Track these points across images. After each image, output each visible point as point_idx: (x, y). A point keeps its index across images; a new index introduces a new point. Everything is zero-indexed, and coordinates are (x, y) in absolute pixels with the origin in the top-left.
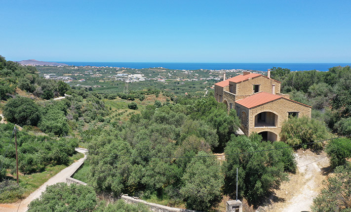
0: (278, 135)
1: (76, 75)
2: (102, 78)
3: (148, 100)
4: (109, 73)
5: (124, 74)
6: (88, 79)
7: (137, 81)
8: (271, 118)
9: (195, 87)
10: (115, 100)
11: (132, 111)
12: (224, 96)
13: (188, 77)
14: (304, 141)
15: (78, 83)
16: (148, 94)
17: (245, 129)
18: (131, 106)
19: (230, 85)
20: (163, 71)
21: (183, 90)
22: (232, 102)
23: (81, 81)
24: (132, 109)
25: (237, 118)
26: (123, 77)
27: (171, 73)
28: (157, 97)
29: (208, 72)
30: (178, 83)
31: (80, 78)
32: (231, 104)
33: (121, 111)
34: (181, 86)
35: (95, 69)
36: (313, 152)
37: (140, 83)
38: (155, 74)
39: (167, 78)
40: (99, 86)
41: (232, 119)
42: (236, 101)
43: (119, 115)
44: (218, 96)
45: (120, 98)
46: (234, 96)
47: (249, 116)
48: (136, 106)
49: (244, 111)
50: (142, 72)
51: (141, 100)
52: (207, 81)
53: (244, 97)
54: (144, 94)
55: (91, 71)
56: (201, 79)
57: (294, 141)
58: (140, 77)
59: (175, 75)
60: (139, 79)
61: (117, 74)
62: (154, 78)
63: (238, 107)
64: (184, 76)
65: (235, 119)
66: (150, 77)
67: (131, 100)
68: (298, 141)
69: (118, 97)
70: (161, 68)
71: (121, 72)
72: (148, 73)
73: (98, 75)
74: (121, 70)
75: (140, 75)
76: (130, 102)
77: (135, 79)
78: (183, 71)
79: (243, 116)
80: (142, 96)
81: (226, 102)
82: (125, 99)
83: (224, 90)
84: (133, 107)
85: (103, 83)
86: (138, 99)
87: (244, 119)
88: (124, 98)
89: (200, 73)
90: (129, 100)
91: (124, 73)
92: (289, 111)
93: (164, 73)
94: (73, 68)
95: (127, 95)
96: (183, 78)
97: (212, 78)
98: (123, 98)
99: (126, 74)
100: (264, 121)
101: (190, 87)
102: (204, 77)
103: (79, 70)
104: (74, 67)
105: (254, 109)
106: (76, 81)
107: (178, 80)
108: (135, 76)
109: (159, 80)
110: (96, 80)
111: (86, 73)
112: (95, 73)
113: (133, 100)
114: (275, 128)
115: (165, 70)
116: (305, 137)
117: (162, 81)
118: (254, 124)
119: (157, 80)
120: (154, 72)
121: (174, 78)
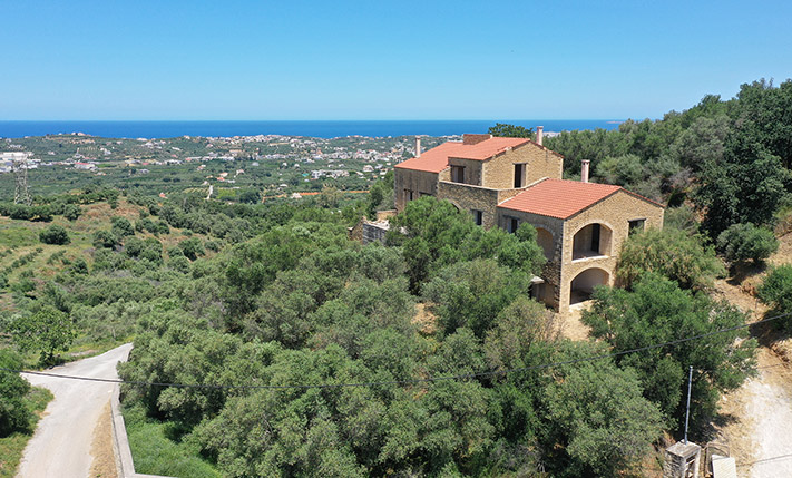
0: (610, 273)
3: (90, 217)
7: (16, 170)
9: (179, 180)
11: (55, 249)
13: (156, 154)
16: (86, 203)
18: (51, 236)
20: (86, 141)
21: (150, 187)
24: (53, 242)
27: (108, 148)
28: (113, 208)
29: (202, 143)
30: (134, 172)
32: (474, 212)
33: (24, 252)
34: (141, 179)
38: (65, 151)
39: (100, 159)
42: (500, 204)
43: (24, 263)
45: (7, 218)
47: (564, 237)
48: (63, 234)
50: (26, 146)
51: (70, 219)
52: (205, 163)
53: (513, 193)
54: (77, 201)
56: (189, 159)
58: (23, 159)
59: (120, 152)
60: (20, 163)
62: (63, 160)
64: (144, 154)
66: (52, 158)
67: (41, 219)
70: (80, 134)
72: (45, 149)
75: (21, 154)
76: (43, 227)
77: (7, 164)
78: (139, 142)
80: (74, 207)
82: (25, 218)
83: (441, 179)
84: (57, 239)
86: (62, 217)
88: (20, 215)
89: (184, 145)
90: (37, 220)
92: (631, 219)
93: (91, 148)
95: (27, 207)
96: (143, 158)
97: (213, 156)
98: (15, 217)
101: (166, 180)
102: (196, 154)
107: (131, 162)
108: (6, 156)
109: (78, 165)
113: (49, 219)
114: (606, 260)
115: (91, 139)
116: (677, 272)
117: (88, 167)
118: (571, 255)
119: (72, 165)
120: (61, 146)
121: (119, 160)
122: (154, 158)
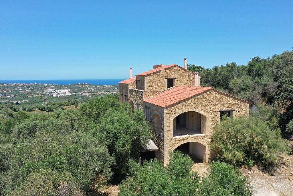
0: (207, 146)
1: (5, 91)
2: (31, 94)
4: (38, 89)
5: (52, 90)
6: (17, 94)
7: (64, 95)
8: (195, 122)
10: (33, 112)
12: (129, 95)
13: (109, 90)
14: (248, 154)
15: (6, 99)
17: (159, 139)
19: (136, 80)
20: (87, 86)
22: (140, 102)
23: (10, 97)
25: (146, 123)
26: (51, 93)
27: (94, 88)
28: (76, 107)
31: (9, 94)
32: (138, 105)
35: (25, 85)
36: (262, 170)
37: (67, 97)
38: (80, 89)
39: (91, 92)
40: (27, 101)
41: (137, 126)
42: (145, 100)
44: (124, 97)
45: (39, 110)
46: (142, 93)
47: (165, 120)
49: (157, 112)
50: (69, 87)
53: (155, 93)
55: (20, 88)
57: (234, 156)
58: (67, 92)
59: (97, 90)
60: (66, 93)
61: (45, 89)
62: (79, 92)
63: (148, 107)
64: (105, 90)
65: (143, 125)
66: (76, 92)
67: (50, 111)
68: (240, 155)
69: (37, 109)
70: (86, 83)
71: (49, 88)
72: (74, 88)
73: (27, 91)
74: (49, 86)
75: (66, 90)
77: (62, 93)
78: (104, 86)
79: (156, 120)
81: (132, 104)
82: (45, 110)
83: (130, 87)
85: (31, 98)
87: (156, 125)
88: (43, 109)
90: (48, 111)
91: (52, 88)
92: (222, 110)
93: (88, 88)
94: (2, 86)
95: (46, 107)
96: (105, 92)
99: (54, 90)
100: (185, 126)
103: (8, 87)
104: (3, 84)
105: (171, 109)
106: (5, 97)
107: (100, 93)
108: (62, 91)
109: (84, 94)
110: (25, 96)
111: (15, 89)
112: (24, 89)
113: (53, 111)
114: (203, 137)
115: (89, 85)
116: (250, 148)
117: (86, 94)
118: (172, 132)
119: (82, 94)
120: (79, 87)
121: (97, 92)
122: (108, 92)
